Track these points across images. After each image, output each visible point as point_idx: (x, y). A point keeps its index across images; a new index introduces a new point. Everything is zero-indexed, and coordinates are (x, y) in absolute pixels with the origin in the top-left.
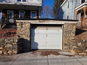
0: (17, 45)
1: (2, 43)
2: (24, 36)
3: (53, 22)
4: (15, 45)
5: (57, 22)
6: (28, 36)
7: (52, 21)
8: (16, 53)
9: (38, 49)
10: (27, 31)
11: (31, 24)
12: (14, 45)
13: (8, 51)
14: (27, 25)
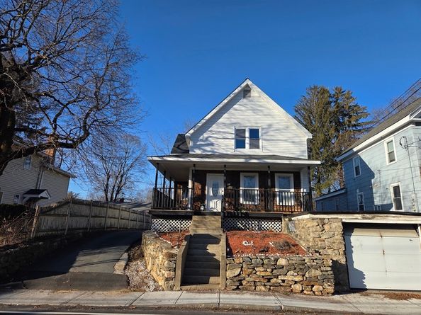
0: (332, 272)
1: (301, 267)
2: (330, 252)
3: (395, 219)
4: (327, 271)
5: (407, 219)
6: (342, 252)
7: (394, 217)
8: (333, 291)
9: (367, 289)
10: (337, 240)
11: (344, 224)
12: (326, 273)
13: (313, 286)
14: (334, 226)
